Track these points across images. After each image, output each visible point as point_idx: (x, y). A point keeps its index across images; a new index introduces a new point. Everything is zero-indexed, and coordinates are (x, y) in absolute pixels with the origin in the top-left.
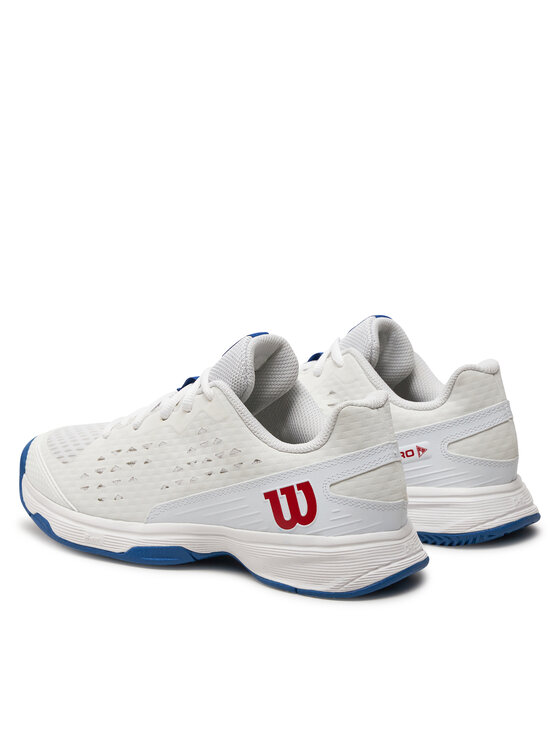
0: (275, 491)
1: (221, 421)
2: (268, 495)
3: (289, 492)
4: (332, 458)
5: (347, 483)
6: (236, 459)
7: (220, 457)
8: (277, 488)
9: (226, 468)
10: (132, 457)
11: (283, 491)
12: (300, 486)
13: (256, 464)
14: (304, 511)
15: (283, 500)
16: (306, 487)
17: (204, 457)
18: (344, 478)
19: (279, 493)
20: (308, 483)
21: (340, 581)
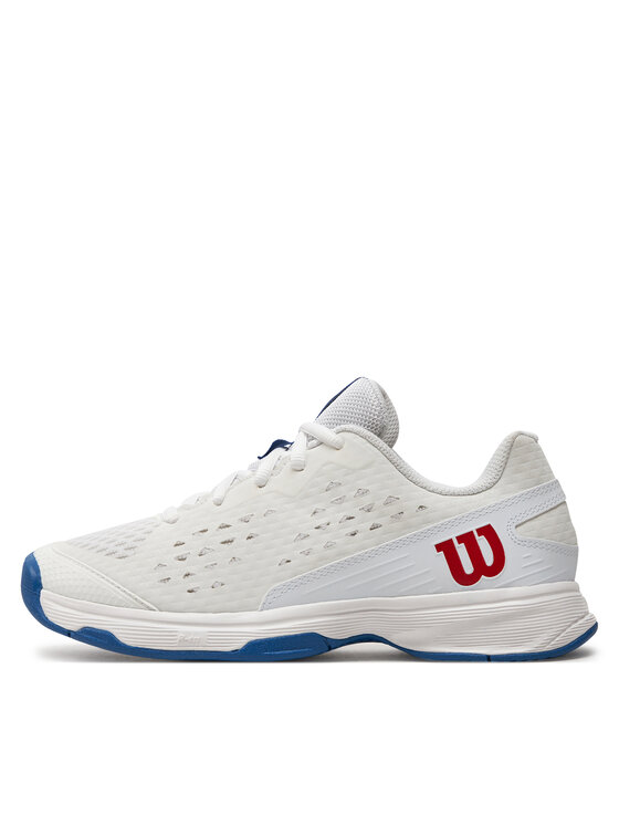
0: (451, 540)
1: (363, 468)
2: (439, 547)
3: (467, 539)
4: (511, 496)
5: (532, 523)
6: (394, 509)
7: (369, 511)
8: (453, 535)
9: (378, 522)
10: (226, 534)
11: (461, 539)
12: (481, 531)
13: (422, 512)
14: (489, 559)
15: (462, 550)
16: (488, 532)
17: (341, 515)
18: (529, 517)
19: (455, 542)
20: (489, 526)
21: (545, 636)
